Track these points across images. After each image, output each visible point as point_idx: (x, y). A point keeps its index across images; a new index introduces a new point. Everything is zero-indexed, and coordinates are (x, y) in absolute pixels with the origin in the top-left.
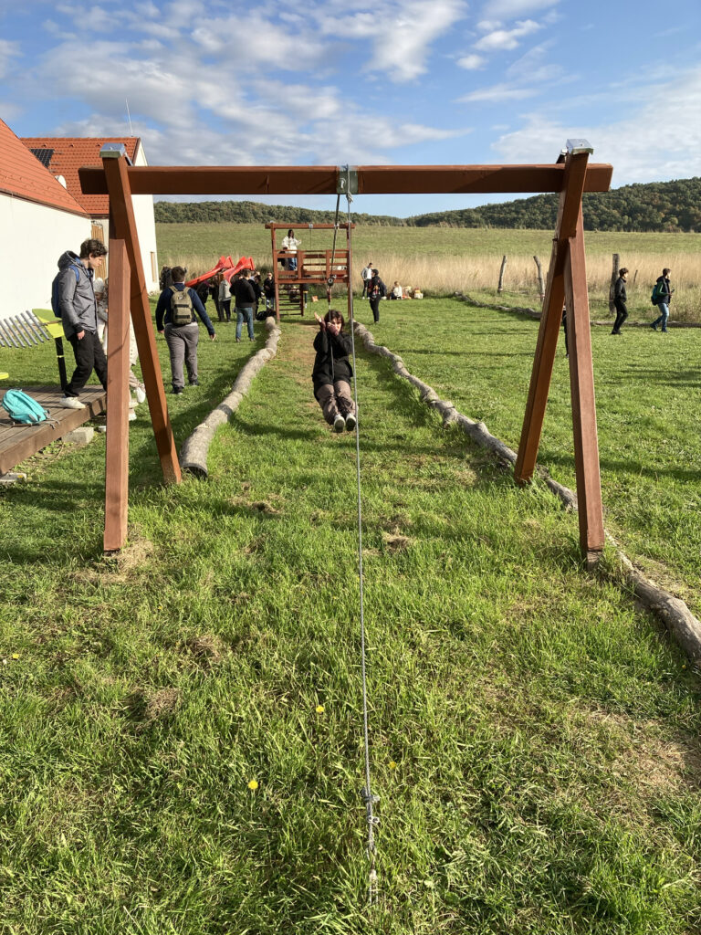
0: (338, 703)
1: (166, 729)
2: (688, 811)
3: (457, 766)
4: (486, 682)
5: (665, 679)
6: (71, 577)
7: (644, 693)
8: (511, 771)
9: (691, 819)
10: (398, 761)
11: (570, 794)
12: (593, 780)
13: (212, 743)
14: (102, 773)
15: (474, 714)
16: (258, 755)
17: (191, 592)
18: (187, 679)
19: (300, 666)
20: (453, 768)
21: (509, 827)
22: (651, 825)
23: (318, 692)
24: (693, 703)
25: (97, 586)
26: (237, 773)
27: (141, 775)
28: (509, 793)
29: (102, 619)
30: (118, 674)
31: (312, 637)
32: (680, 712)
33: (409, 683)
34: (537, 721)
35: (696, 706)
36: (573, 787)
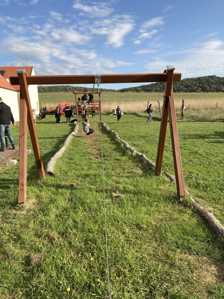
0: (98, 256)
1: (38, 269)
2: (219, 290)
3: (140, 278)
4: (149, 246)
5: (208, 241)
6: (7, 213)
7: (202, 247)
8: (159, 279)
9: (221, 293)
10: (119, 277)
11: (180, 286)
12: (187, 281)
13: (54, 274)
14: (15, 287)
15: (145, 258)
16: (71, 278)
17: (48, 217)
18: (46, 249)
19: (85, 243)
20: (139, 279)
22: (207, 296)
23: (91, 252)
24: (218, 250)
25: (16, 216)
26: (63, 285)
27: (28, 287)
28: (159, 288)
29: (17, 228)
30: (22, 248)
31: (89, 232)
32: (214, 254)
33: (123, 247)
34: (167, 259)
35: (219, 251)
36: (180, 284)
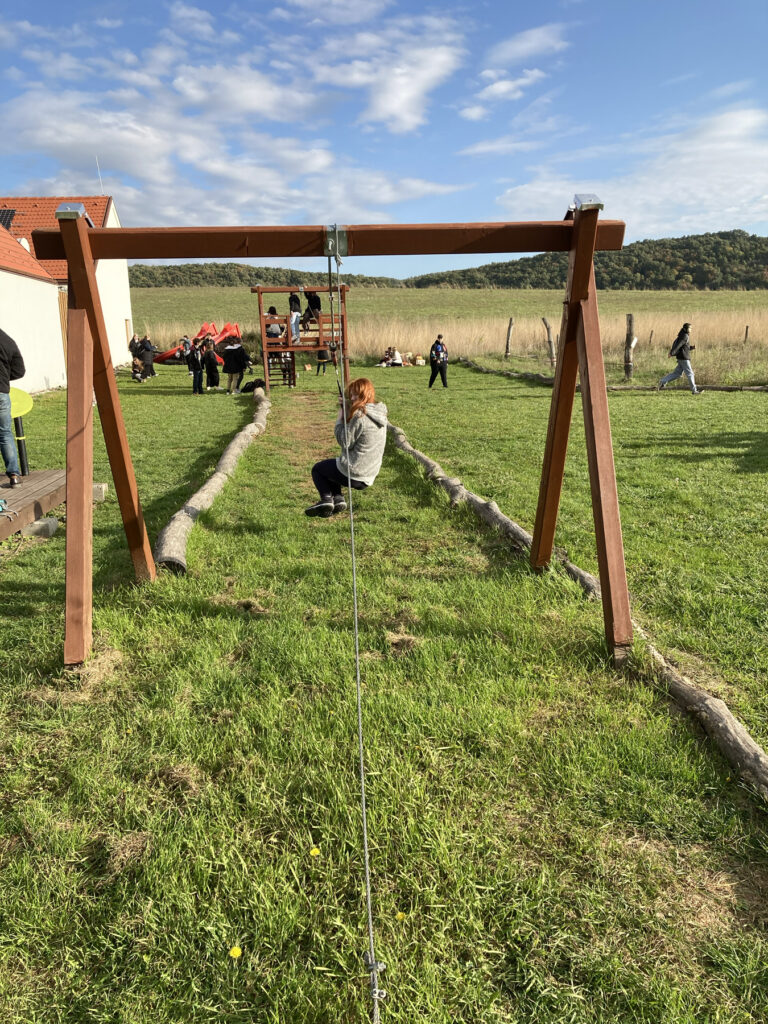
0: (336, 841)
1: (132, 884)
2: (743, 956)
3: (476, 915)
4: (507, 808)
5: (708, 794)
6: (25, 697)
7: (686, 812)
8: (539, 917)
9: (748, 967)
10: (407, 912)
11: (608, 942)
12: (633, 924)
13: (188, 903)
14: (54, 945)
15: (494, 848)
16: (243, 913)
17: (165, 711)
18: (159, 819)
19: (292, 798)
20: (472, 917)
21: (539, 989)
22: (702, 976)
23: (311, 829)
24: (740, 822)
25: (55, 708)
26: (216, 938)
27: (100, 946)
28: (538, 946)
29: (60, 747)
30: (76, 816)
31: (306, 761)
32: (727, 835)
33: (419, 813)
34: (566, 853)
35: (745, 827)
36: (611, 933)
